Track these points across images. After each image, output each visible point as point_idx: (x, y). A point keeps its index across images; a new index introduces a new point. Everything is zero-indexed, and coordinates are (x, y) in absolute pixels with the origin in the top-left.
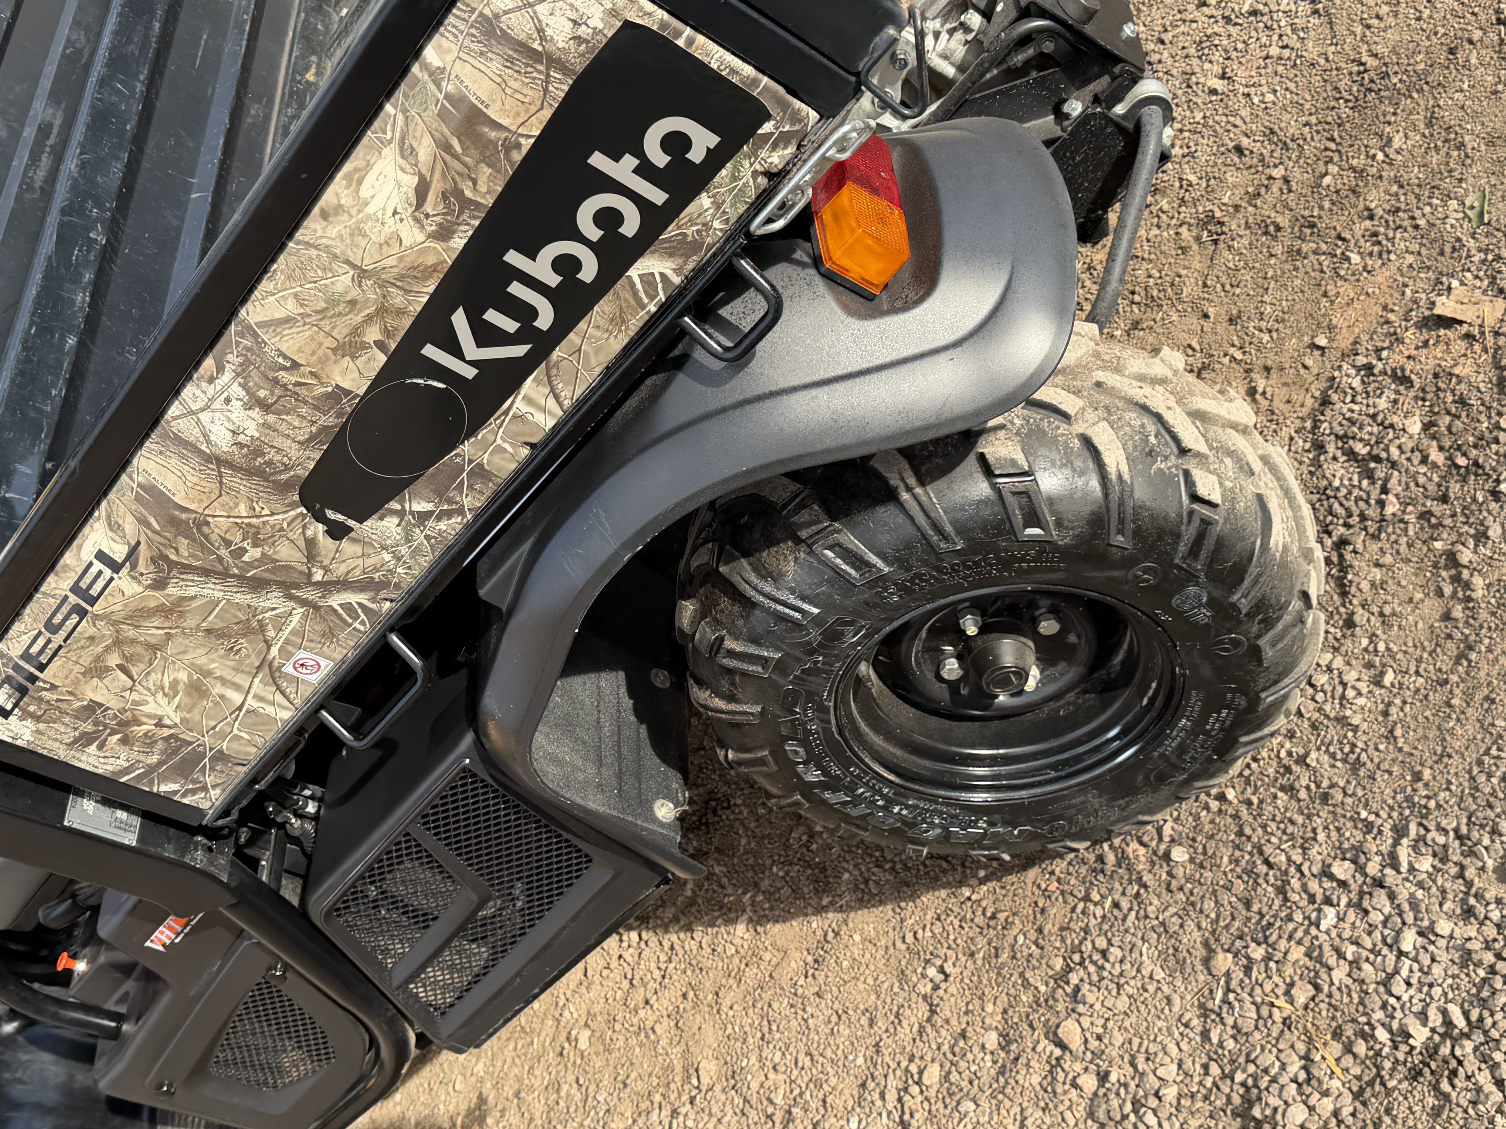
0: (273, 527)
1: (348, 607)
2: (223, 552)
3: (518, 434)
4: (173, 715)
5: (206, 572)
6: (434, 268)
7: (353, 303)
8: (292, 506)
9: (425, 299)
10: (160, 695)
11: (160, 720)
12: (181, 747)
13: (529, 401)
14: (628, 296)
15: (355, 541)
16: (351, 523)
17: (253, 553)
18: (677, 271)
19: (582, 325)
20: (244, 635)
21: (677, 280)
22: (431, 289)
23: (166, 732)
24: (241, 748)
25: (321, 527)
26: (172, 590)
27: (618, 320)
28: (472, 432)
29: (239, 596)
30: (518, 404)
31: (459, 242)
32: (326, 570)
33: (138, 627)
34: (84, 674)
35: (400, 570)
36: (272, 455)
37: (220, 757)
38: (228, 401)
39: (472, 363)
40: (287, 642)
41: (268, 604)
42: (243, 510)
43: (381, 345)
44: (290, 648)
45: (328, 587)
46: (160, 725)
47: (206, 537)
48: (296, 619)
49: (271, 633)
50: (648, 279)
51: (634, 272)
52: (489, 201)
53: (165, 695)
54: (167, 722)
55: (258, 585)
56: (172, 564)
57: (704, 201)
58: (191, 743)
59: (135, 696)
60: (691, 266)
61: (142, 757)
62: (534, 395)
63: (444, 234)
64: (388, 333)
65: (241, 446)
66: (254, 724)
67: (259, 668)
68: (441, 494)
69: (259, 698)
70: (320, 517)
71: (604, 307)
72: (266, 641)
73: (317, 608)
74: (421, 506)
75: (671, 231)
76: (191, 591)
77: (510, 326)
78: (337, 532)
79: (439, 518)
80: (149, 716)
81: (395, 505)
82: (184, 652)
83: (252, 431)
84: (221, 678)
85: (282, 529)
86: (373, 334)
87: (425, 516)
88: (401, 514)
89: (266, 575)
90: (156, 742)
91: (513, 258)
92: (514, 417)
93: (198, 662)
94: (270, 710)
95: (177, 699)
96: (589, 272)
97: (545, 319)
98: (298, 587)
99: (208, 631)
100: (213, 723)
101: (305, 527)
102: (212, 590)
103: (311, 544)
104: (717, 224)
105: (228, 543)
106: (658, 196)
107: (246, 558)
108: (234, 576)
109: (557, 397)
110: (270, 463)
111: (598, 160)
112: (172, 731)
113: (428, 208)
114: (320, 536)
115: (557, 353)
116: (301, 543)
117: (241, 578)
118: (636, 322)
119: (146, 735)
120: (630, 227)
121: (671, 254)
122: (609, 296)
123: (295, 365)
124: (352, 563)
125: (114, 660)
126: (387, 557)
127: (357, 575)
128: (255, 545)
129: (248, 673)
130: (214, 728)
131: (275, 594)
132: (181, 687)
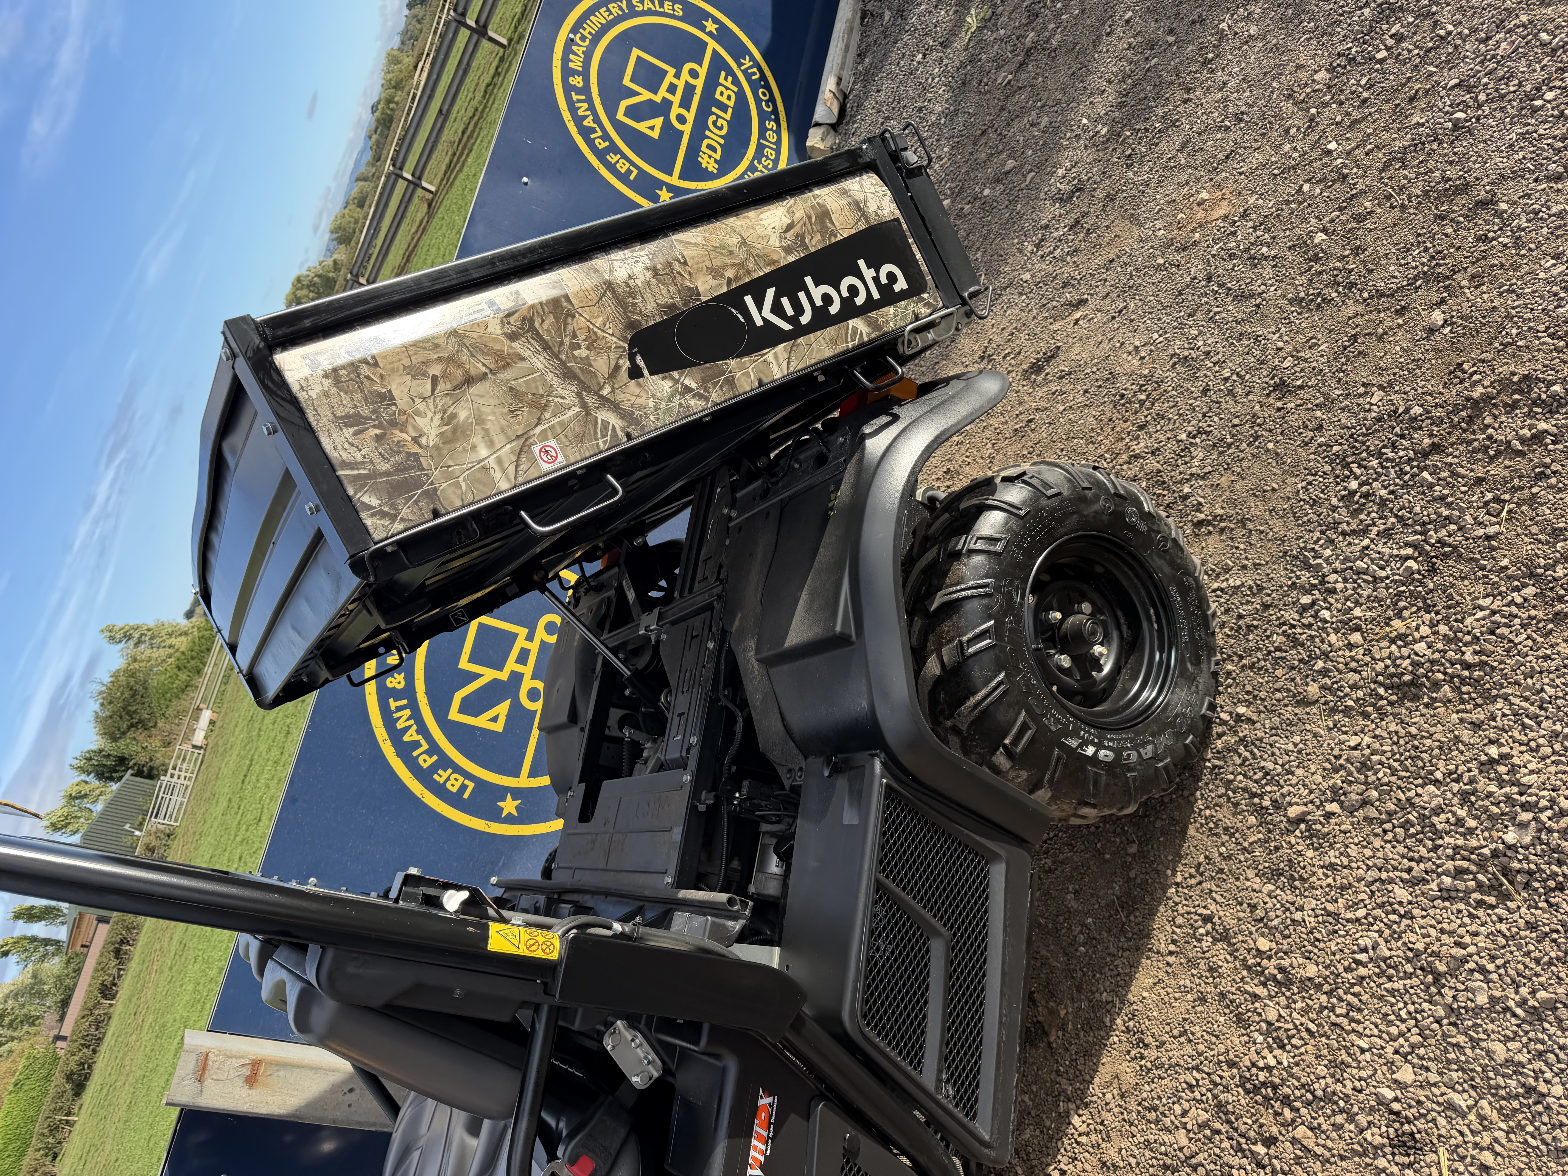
0: (606, 343)
1: (605, 424)
2: (567, 340)
3: (761, 372)
4: (433, 436)
5: (547, 347)
6: (774, 262)
7: (731, 253)
8: (624, 339)
9: (761, 274)
10: (438, 416)
11: (420, 436)
12: (413, 467)
13: (776, 357)
14: (844, 332)
15: (639, 385)
16: (646, 372)
17: (583, 352)
18: (868, 334)
19: (819, 333)
20: (530, 406)
21: (866, 339)
22: (767, 271)
23: (415, 449)
24: (452, 496)
25: (628, 364)
26: (517, 345)
27: (834, 341)
28: (741, 356)
29: (551, 375)
30: (770, 354)
31: (791, 259)
32: (613, 391)
33: (473, 356)
34: (405, 367)
35: (652, 417)
36: (639, 301)
37: (432, 494)
38: (636, 262)
39: (764, 319)
40: (552, 428)
41: (563, 392)
42: (599, 322)
43: (729, 281)
44: (549, 433)
45: (605, 402)
46: (415, 440)
47: (566, 324)
48: (570, 413)
49: (547, 415)
50: (855, 330)
51: (852, 323)
52: (813, 250)
53: (442, 418)
54: (423, 441)
55: (568, 375)
56: (532, 328)
57: (891, 310)
58: (424, 469)
59: (422, 406)
60: (874, 336)
61: (377, 460)
62: (780, 355)
63: (788, 250)
64: (737, 278)
65: (627, 285)
66: (478, 481)
67: (518, 437)
68: (704, 381)
69: (499, 461)
70: (632, 358)
71: (831, 331)
72: (539, 419)
73: (588, 414)
74: (690, 383)
75: (873, 314)
76: (527, 353)
77: (790, 312)
78: (635, 373)
79: (694, 396)
80: (415, 428)
81: (675, 374)
82: (481, 396)
83: (639, 282)
84: (486, 431)
85: (609, 348)
86: (730, 273)
87: (687, 390)
88: (676, 381)
89: (578, 371)
90: (400, 452)
91: (808, 280)
92: (765, 361)
93: (483, 409)
94: (498, 475)
95: (446, 428)
96: (834, 309)
97: (805, 319)
98: (589, 392)
99: (511, 389)
100: (451, 463)
101: (621, 356)
102: (539, 362)
103: (617, 368)
104: (891, 324)
105: (574, 336)
106: (876, 295)
107: (576, 353)
108: (560, 360)
109: (789, 363)
110: (634, 305)
111: (861, 263)
112: (420, 451)
113: (788, 235)
114: (624, 368)
115: (801, 340)
116: (613, 363)
117: (563, 363)
118: (841, 347)
119: (399, 442)
120: (860, 300)
121: (869, 324)
122: (836, 327)
123: (685, 263)
124: (629, 397)
125: (436, 370)
126: (651, 404)
127: (626, 406)
128: (588, 348)
129: (508, 437)
130: (448, 467)
131: (573, 388)
132: (455, 422)
